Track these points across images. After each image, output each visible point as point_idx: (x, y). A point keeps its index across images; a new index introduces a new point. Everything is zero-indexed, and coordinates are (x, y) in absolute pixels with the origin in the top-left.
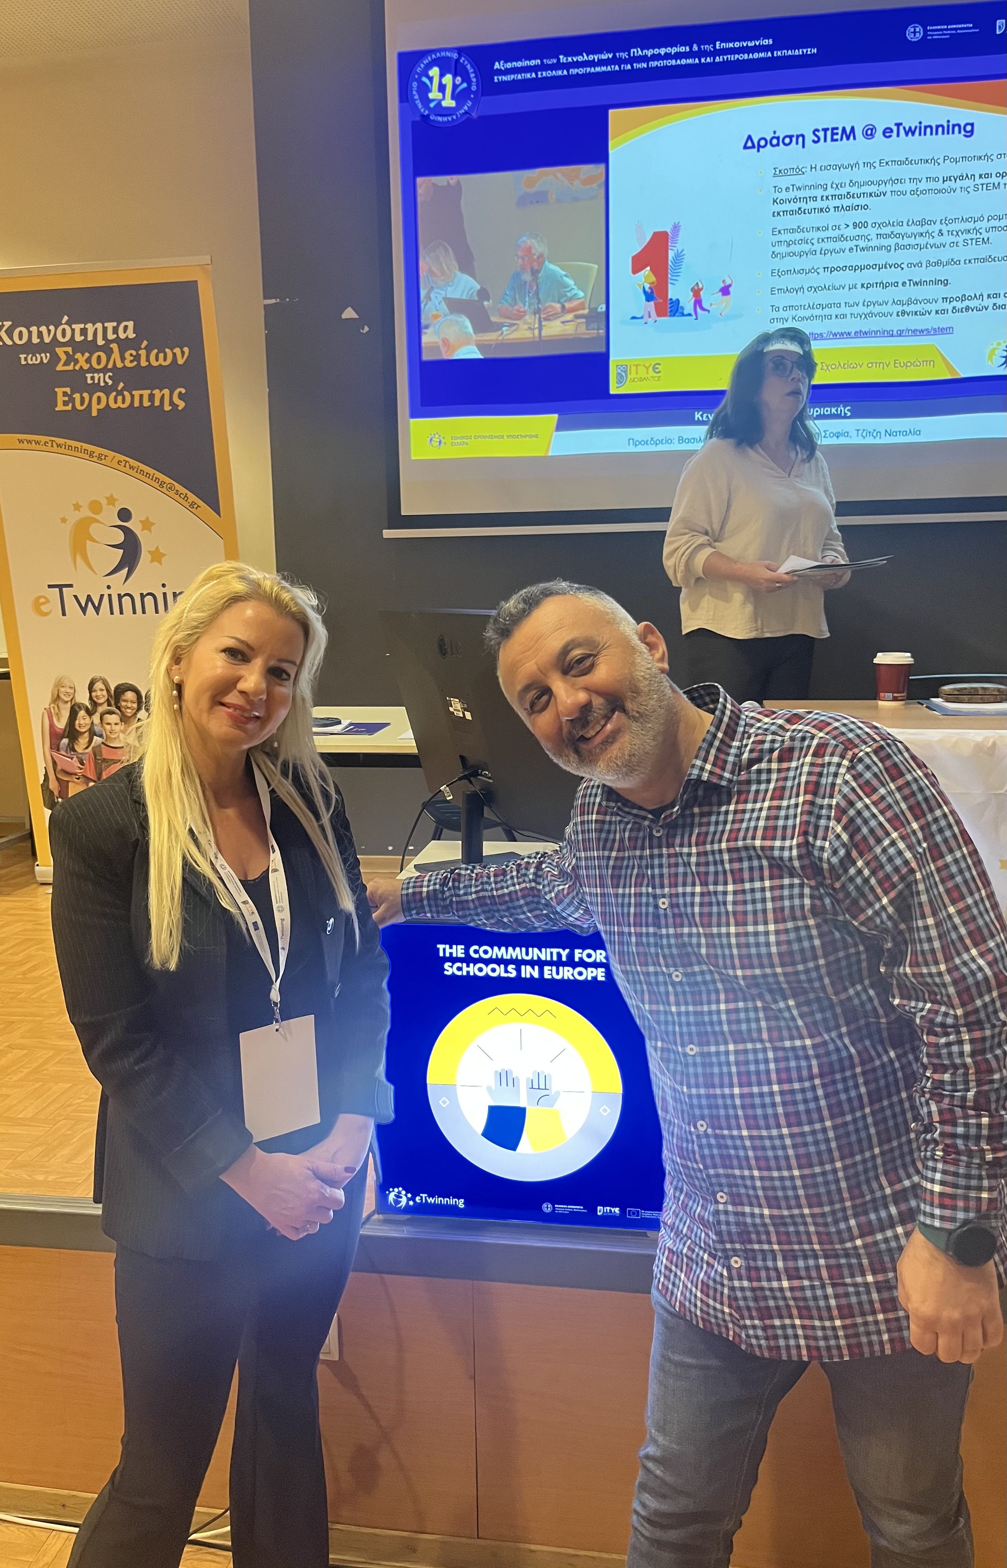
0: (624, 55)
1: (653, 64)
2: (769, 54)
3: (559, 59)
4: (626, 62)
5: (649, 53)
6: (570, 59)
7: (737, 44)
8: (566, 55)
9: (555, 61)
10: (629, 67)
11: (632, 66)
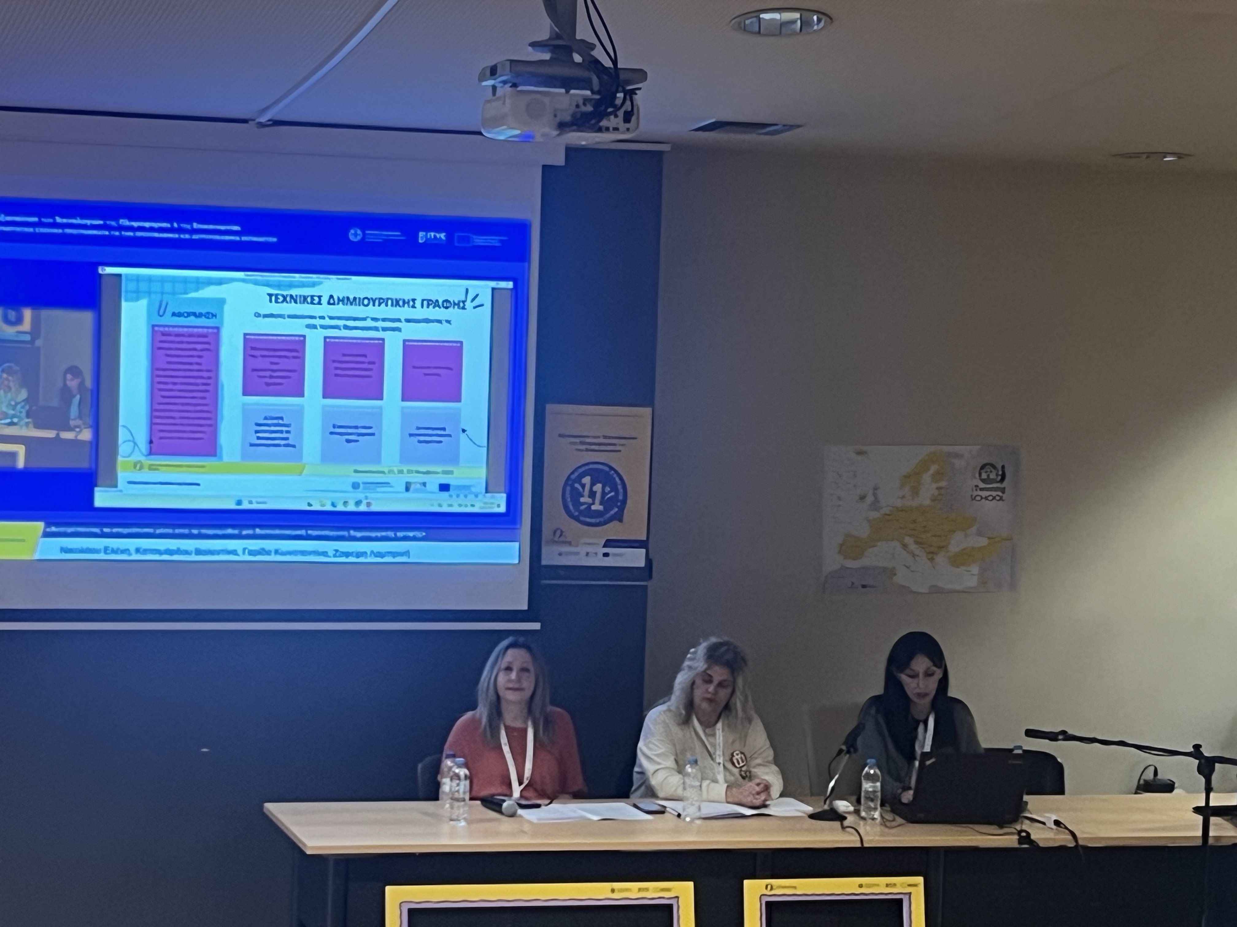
0: (113, 223)
1: (139, 234)
2: (238, 238)
3: (55, 219)
4: (114, 229)
5: (135, 224)
6: (65, 221)
7: (211, 227)
8: (62, 217)
9: (51, 220)
10: (117, 233)
11: (121, 233)
